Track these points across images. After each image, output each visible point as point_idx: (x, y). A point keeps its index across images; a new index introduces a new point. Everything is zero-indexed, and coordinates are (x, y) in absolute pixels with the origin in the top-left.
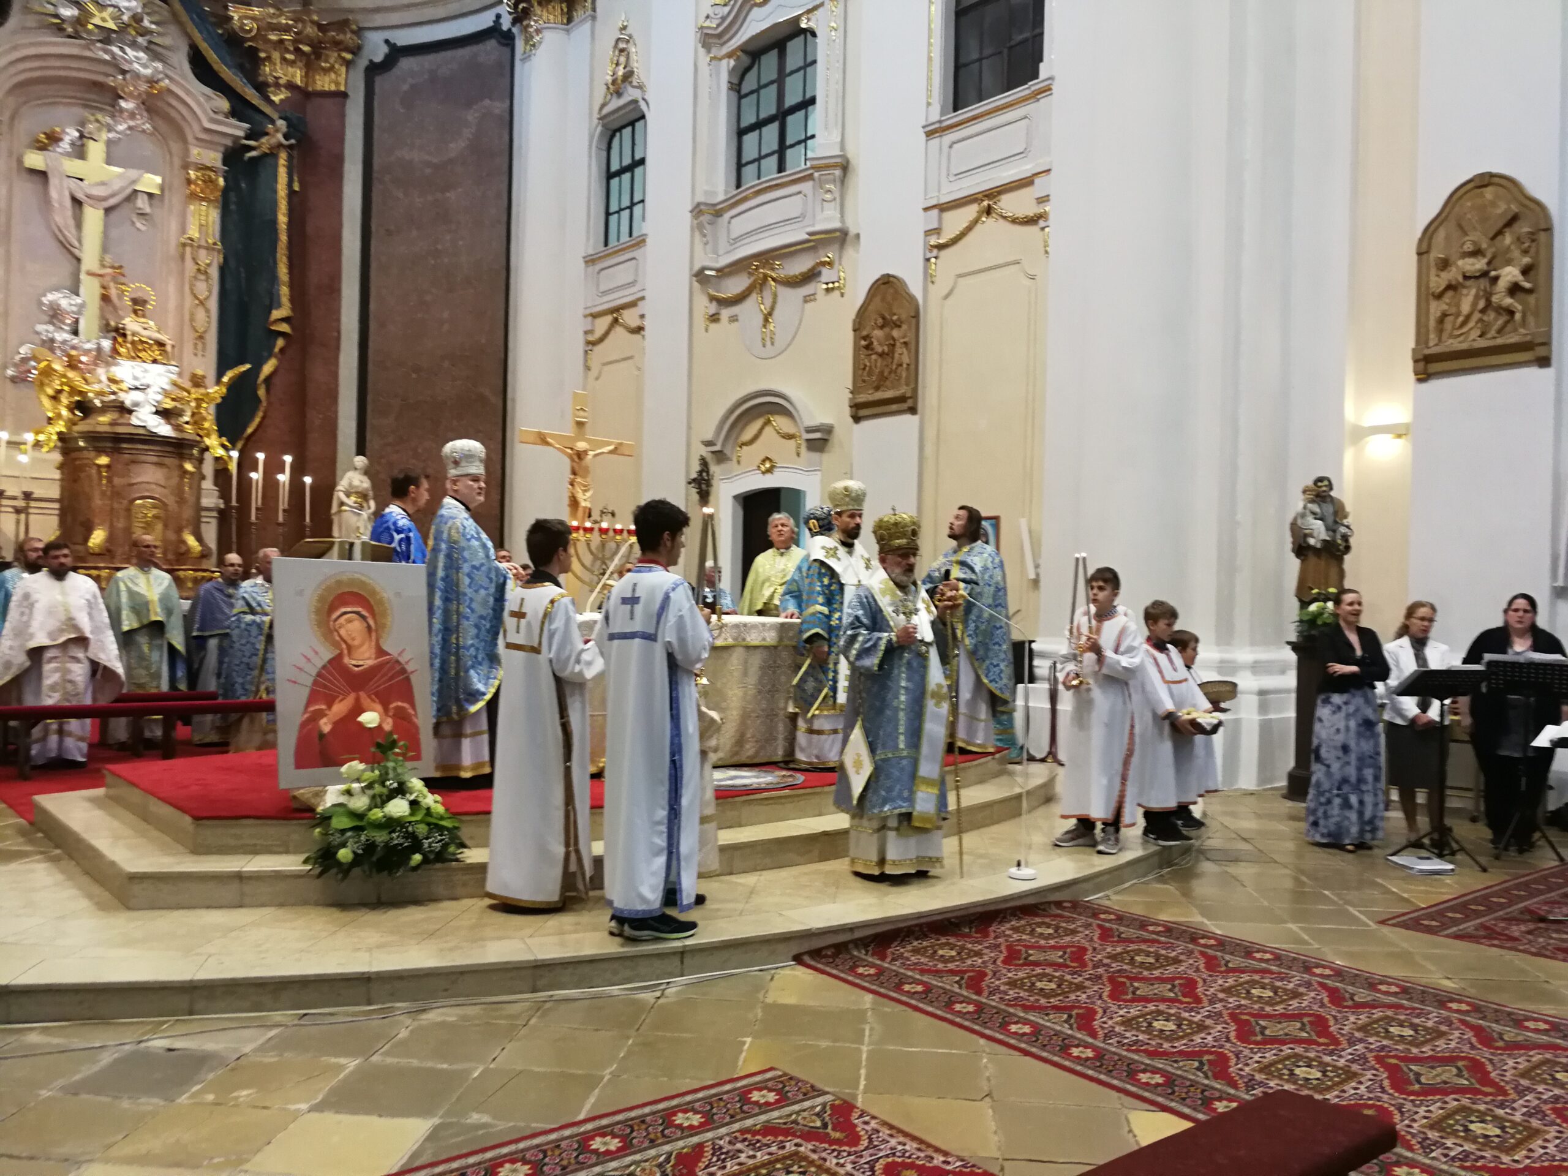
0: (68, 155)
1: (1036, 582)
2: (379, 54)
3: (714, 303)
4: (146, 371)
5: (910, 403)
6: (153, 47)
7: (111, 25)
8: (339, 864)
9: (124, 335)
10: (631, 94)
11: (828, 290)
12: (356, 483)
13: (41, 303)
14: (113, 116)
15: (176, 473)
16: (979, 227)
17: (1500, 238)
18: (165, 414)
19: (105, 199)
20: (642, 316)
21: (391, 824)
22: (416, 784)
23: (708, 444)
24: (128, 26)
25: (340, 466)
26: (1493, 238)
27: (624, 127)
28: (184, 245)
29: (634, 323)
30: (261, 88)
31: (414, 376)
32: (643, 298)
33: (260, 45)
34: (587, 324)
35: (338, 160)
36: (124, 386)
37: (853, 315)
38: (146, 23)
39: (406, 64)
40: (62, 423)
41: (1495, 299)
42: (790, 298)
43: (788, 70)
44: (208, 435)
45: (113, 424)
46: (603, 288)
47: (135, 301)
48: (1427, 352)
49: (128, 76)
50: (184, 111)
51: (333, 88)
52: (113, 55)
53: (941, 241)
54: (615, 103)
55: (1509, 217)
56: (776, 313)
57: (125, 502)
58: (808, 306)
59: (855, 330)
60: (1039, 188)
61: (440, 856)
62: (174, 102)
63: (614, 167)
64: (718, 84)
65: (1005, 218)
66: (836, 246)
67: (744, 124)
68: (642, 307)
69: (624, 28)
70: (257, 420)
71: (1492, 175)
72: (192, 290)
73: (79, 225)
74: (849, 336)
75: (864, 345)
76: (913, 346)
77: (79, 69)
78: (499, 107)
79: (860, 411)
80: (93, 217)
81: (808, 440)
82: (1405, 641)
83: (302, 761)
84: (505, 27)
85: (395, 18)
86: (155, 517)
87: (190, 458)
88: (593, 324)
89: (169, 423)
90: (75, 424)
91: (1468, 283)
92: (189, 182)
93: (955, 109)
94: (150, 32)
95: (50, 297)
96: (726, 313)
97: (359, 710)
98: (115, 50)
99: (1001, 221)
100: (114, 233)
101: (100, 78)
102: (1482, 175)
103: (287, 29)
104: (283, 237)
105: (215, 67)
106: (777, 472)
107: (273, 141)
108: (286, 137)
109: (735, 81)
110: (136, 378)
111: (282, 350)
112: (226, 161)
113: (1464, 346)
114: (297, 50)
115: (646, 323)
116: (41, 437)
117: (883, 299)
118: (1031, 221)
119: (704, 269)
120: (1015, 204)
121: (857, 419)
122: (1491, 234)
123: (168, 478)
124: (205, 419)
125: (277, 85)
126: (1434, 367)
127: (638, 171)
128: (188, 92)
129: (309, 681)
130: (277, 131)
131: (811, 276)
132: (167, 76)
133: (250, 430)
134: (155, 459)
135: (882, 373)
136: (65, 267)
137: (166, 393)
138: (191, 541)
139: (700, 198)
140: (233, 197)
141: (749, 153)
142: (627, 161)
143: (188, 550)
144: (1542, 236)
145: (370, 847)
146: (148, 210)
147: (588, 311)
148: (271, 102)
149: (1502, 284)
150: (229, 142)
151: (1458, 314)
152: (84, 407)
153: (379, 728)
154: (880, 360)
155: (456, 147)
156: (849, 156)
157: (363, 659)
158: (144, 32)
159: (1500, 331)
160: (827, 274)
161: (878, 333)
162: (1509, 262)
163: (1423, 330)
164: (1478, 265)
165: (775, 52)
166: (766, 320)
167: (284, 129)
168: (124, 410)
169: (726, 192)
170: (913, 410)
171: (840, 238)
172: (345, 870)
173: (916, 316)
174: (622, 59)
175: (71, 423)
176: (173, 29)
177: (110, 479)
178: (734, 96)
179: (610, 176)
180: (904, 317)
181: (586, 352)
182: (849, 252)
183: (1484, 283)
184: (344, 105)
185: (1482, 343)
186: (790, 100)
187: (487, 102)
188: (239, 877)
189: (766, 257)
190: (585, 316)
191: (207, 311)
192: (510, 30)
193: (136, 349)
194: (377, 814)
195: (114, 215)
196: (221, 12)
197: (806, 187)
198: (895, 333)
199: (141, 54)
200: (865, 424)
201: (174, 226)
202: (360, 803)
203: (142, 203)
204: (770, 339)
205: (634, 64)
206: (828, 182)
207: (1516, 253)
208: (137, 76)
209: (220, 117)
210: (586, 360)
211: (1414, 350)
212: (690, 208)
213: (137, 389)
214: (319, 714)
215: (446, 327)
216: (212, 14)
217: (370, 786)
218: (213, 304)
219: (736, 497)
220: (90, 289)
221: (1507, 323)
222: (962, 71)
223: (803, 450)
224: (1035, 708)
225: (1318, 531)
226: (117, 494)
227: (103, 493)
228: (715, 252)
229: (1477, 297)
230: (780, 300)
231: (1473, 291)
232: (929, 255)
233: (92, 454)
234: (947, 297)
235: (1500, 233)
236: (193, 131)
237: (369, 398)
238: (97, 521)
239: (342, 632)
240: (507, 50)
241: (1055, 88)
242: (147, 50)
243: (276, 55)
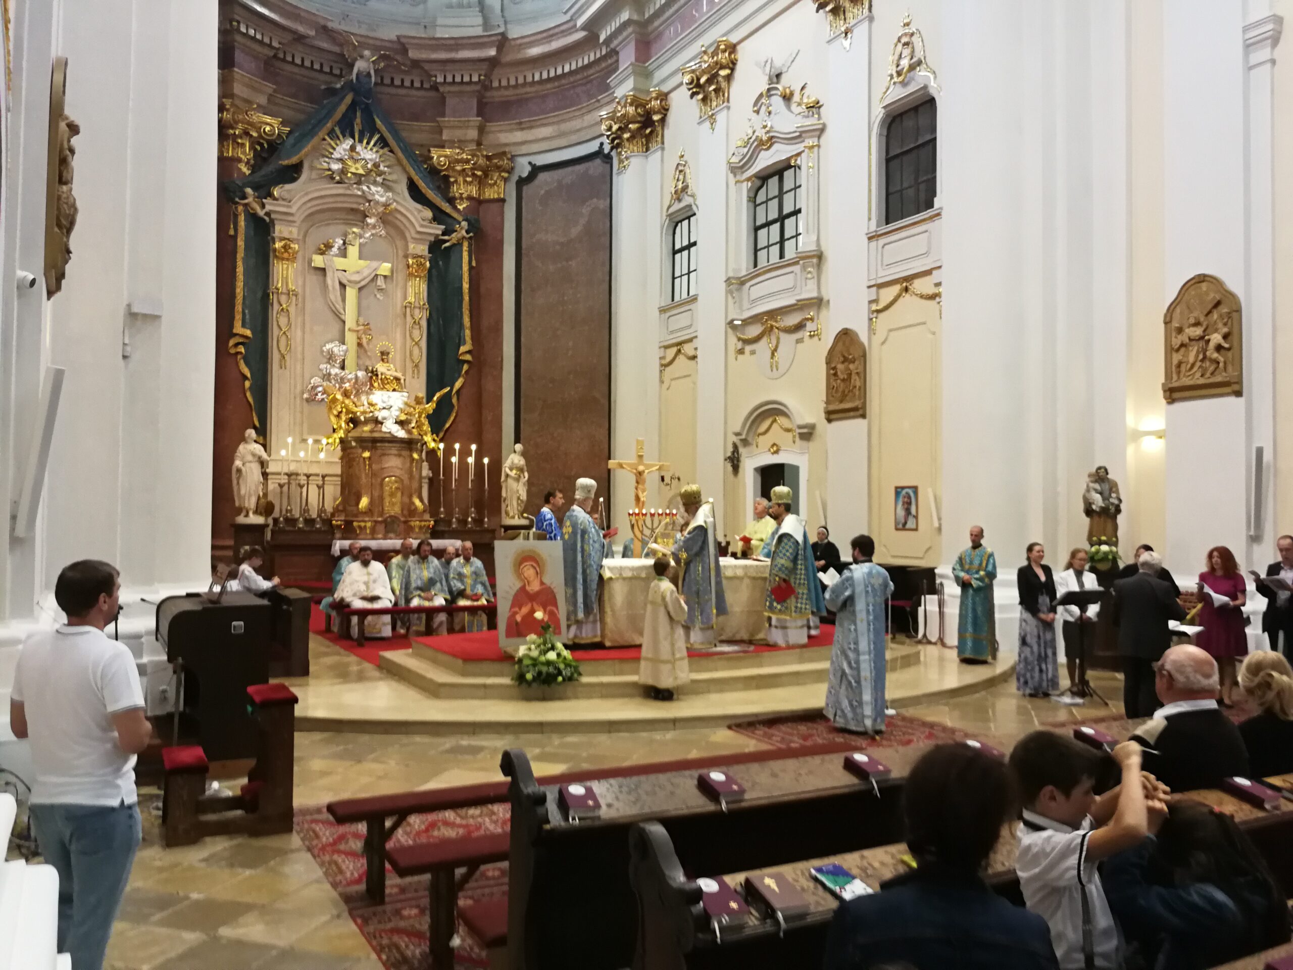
0: (336, 255)
1: (939, 529)
2: (525, 172)
3: (741, 342)
4: (389, 397)
5: (861, 412)
6: (385, 182)
7: (361, 171)
8: (526, 681)
9: (377, 375)
10: (687, 200)
11: (810, 336)
12: (516, 461)
13: (322, 351)
14: (362, 228)
15: (408, 460)
16: (901, 300)
17: (1210, 315)
18: (401, 423)
19: (359, 282)
20: (696, 349)
21: (549, 663)
22: (559, 645)
23: (737, 434)
24: (371, 170)
25: (504, 452)
26: (1207, 315)
27: (684, 220)
28: (406, 307)
29: (691, 353)
30: (451, 201)
31: (551, 385)
32: (696, 337)
33: (451, 173)
34: (661, 353)
35: (501, 243)
36: (378, 407)
37: (825, 353)
38: (382, 168)
39: (542, 177)
40: (342, 431)
41: (1208, 353)
42: (787, 340)
43: (785, 190)
44: (426, 434)
45: (372, 431)
46: (670, 329)
47: (382, 353)
48: (1171, 386)
49: (372, 203)
50: (405, 221)
51: (496, 196)
52: (363, 192)
53: (878, 308)
54: (677, 206)
55: (1215, 301)
56: (779, 350)
57: (379, 480)
58: (799, 345)
59: (827, 363)
60: (936, 277)
61: (570, 679)
62: (399, 216)
63: (678, 247)
64: (741, 198)
65: (917, 295)
66: (815, 308)
67: (758, 223)
68: (695, 343)
69: (682, 156)
70: (452, 418)
71: (1205, 276)
72: (410, 336)
73: (344, 300)
74: (824, 367)
75: (832, 373)
76: (862, 375)
77: (344, 202)
78: (603, 204)
79: (831, 416)
80: (351, 293)
81: (800, 434)
82: (1071, 572)
83: (509, 634)
84: (606, 151)
85: (535, 148)
86: (397, 488)
87: (416, 450)
88: (665, 352)
89: (403, 428)
90: (349, 432)
91: (1194, 343)
92: (408, 266)
93: (887, 224)
94: (384, 173)
95: (329, 346)
96: (748, 348)
97: (533, 611)
98: (365, 188)
99: (914, 296)
100: (364, 303)
101: (355, 206)
102: (1199, 275)
103: (467, 161)
104: (466, 298)
105: (423, 191)
106: (781, 453)
107: (459, 235)
108: (467, 232)
109: (752, 195)
110: (384, 402)
111: (467, 372)
112: (430, 251)
113: (1191, 383)
114: (474, 175)
115: (699, 353)
116: (330, 440)
117: (844, 344)
118: (933, 297)
119: (732, 321)
120: (922, 286)
121: (829, 421)
122: (1205, 312)
123: (403, 464)
124: (423, 424)
125: (461, 198)
126: (1176, 395)
127: (693, 249)
128: (407, 209)
129: (511, 598)
130: (462, 229)
131: (800, 327)
132: (395, 201)
133: (447, 425)
134: (396, 452)
135: (843, 392)
136: (336, 327)
137: (402, 411)
138: (417, 502)
139: (731, 274)
140: (434, 272)
141: (762, 242)
142: (685, 243)
143: (416, 508)
144: (1235, 315)
145: (540, 673)
146: (384, 287)
147: (662, 344)
148: (458, 210)
149: (1212, 345)
150: (432, 239)
151: (1187, 363)
152: (354, 421)
153: (543, 620)
154: (842, 385)
155: (575, 231)
156: (823, 249)
157: (535, 587)
158: (380, 174)
159: (1212, 374)
160: (810, 326)
161: (840, 367)
162: (1216, 331)
163: (1169, 371)
164: (1198, 331)
165: (776, 178)
166: (773, 354)
167: (466, 227)
168: (377, 422)
169: (747, 269)
170: (863, 416)
171: (819, 303)
172: (529, 683)
173: (864, 356)
174: (681, 177)
175: (348, 431)
176: (398, 169)
177: (370, 465)
178: (751, 205)
179: (675, 252)
180: (856, 356)
181: (661, 371)
182: (824, 313)
183: (1202, 343)
184: (503, 206)
185: (1202, 381)
186: (787, 209)
187: (595, 200)
188: (485, 686)
189: (772, 314)
190: (660, 348)
191: (420, 349)
192: (609, 153)
193: (383, 383)
194: (543, 659)
195: (364, 291)
196: (426, 153)
197: (797, 268)
198: (851, 366)
199: (379, 189)
200: (836, 425)
201: (399, 294)
202: (535, 653)
203: (380, 282)
204: (774, 367)
205: (689, 181)
206: (809, 266)
207: (1220, 325)
208: (377, 202)
209: (425, 223)
210: (661, 377)
211: (1163, 385)
212: (725, 279)
213: (384, 408)
214: (515, 613)
215: (570, 353)
216: (421, 155)
217: (539, 646)
218: (424, 344)
219: (756, 469)
220: (351, 338)
221: (1216, 369)
222: (890, 196)
223: (797, 439)
224: (931, 611)
225: (1098, 501)
226: (374, 475)
227: (367, 475)
228: (741, 307)
229: (1198, 353)
230: (781, 341)
231: (1196, 348)
232: (871, 316)
233: (360, 450)
234: (883, 343)
235: (1210, 312)
236: (410, 234)
237: (522, 400)
238: (363, 491)
239: (526, 575)
240: (608, 166)
241: (943, 214)
242: (382, 185)
243: (461, 179)
